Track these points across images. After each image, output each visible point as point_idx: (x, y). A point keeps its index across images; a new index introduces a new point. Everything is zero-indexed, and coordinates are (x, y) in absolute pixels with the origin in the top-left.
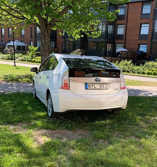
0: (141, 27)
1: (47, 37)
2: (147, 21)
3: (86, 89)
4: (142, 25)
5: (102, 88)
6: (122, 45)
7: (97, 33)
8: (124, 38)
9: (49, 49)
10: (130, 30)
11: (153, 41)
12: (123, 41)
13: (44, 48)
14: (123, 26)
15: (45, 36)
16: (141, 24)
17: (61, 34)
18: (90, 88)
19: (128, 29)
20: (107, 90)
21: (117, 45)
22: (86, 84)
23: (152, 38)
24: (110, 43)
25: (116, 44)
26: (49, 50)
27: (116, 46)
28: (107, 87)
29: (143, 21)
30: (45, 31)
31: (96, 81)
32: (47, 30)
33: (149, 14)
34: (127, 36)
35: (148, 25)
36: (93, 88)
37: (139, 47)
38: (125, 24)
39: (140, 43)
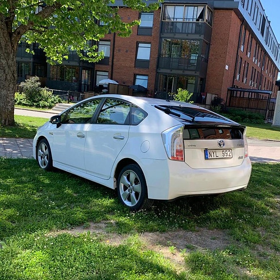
0: (137, 47)
1: (11, 55)
2: (148, 38)
3: (206, 158)
4: (140, 44)
5: (225, 157)
6: (107, 74)
7: (96, 54)
8: (110, 63)
9: (14, 76)
10: (119, 50)
11: (159, 71)
12: (109, 68)
13: (5, 75)
14: (109, 43)
15: (7, 53)
16: (138, 43)
17: (28, 52)
18: (210, 158)
19: (116, 49)
20: (230, 160)
21: (98, 73)
22: (206, 151)
23: (158, 67)
24: (87, 70)
25: (96, 71)
26: (15, 78)
27: (96, 75)
28: (231, 155)
29: (141, 38)
30: (8, 45)
31: (220, 144)
32: (12, 44)
33: (151, 28)
34: (115, 60)
35: (149, 45)
36: (215, 157)
37: (135, 79)
38: (112, 41)
39: (137, 72)
